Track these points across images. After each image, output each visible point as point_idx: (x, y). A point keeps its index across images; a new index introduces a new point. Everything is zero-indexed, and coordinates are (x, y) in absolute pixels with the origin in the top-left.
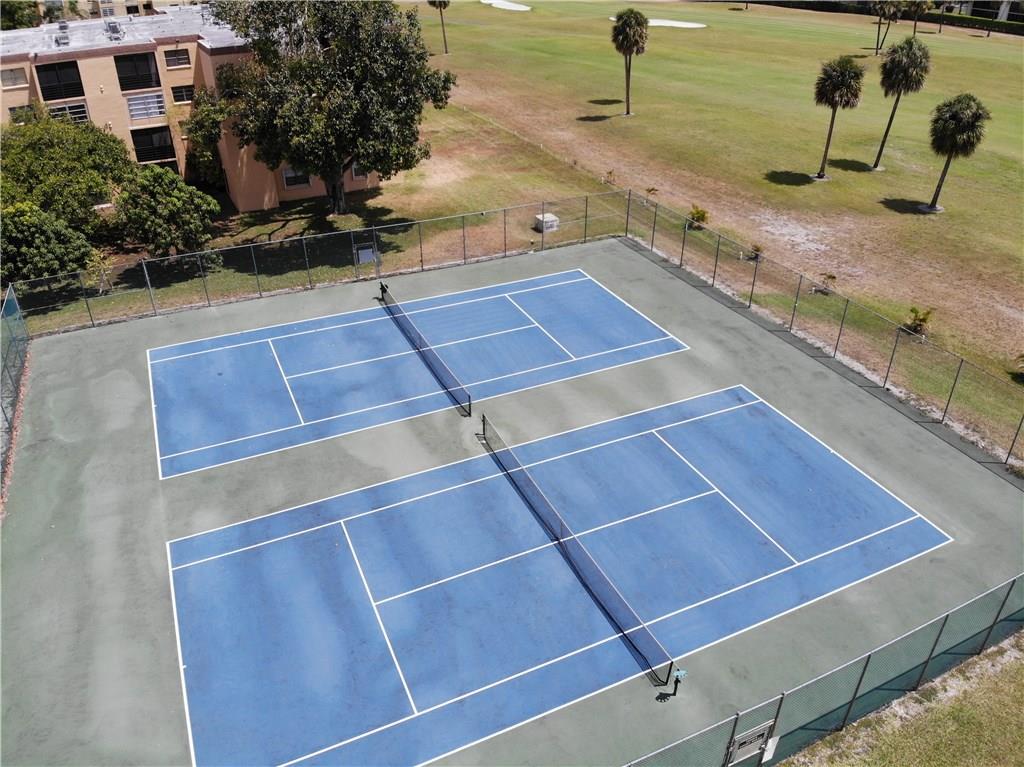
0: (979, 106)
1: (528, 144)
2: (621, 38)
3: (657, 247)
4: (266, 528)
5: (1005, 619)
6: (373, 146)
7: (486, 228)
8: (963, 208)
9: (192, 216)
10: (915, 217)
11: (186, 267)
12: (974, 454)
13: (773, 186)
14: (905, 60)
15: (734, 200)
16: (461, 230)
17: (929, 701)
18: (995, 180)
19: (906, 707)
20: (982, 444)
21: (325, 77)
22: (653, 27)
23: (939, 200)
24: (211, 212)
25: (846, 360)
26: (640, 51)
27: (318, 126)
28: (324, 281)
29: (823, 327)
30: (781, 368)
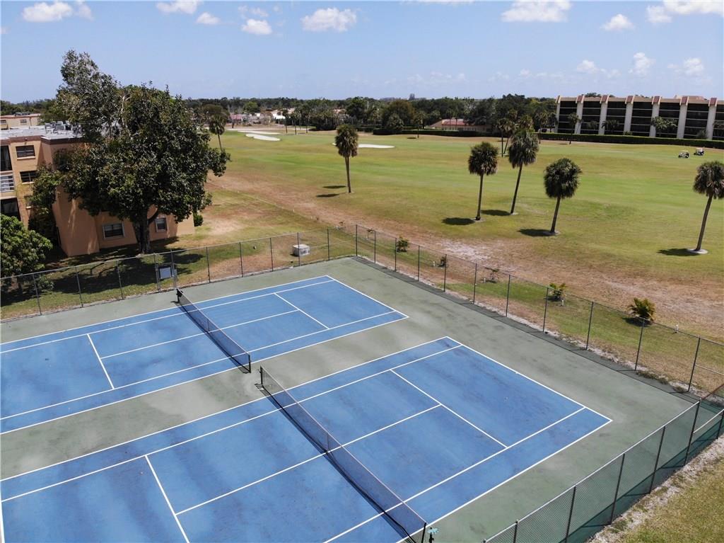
0: (573, 165)
1: (284, 210)
2: (341, 143)
3: (378, 261)
4: (82, 466)
5: (662, 467)
6: (171, 196)
7: (257, 256)
8: (571, 232)
9: (30, 250)
10: (542, 238)
11: (24, 293)
12: (612, 366)
13: (448, 226)
14: (522, 144)
15: (425, 235)
16: (240, 259)
17: (622, 530)
18: (589, 215)
19: (607, 537)
20: (616, 360)
21: (135, 150)
22: (361, 148)
23: (556, 227)
24: (45, 248)
25: (514, 318)
26: (354, 154)
27: (130, 182)
28: (134, 294)
29: (496, 301)
30: (472, 325)
